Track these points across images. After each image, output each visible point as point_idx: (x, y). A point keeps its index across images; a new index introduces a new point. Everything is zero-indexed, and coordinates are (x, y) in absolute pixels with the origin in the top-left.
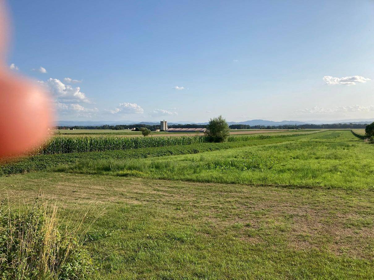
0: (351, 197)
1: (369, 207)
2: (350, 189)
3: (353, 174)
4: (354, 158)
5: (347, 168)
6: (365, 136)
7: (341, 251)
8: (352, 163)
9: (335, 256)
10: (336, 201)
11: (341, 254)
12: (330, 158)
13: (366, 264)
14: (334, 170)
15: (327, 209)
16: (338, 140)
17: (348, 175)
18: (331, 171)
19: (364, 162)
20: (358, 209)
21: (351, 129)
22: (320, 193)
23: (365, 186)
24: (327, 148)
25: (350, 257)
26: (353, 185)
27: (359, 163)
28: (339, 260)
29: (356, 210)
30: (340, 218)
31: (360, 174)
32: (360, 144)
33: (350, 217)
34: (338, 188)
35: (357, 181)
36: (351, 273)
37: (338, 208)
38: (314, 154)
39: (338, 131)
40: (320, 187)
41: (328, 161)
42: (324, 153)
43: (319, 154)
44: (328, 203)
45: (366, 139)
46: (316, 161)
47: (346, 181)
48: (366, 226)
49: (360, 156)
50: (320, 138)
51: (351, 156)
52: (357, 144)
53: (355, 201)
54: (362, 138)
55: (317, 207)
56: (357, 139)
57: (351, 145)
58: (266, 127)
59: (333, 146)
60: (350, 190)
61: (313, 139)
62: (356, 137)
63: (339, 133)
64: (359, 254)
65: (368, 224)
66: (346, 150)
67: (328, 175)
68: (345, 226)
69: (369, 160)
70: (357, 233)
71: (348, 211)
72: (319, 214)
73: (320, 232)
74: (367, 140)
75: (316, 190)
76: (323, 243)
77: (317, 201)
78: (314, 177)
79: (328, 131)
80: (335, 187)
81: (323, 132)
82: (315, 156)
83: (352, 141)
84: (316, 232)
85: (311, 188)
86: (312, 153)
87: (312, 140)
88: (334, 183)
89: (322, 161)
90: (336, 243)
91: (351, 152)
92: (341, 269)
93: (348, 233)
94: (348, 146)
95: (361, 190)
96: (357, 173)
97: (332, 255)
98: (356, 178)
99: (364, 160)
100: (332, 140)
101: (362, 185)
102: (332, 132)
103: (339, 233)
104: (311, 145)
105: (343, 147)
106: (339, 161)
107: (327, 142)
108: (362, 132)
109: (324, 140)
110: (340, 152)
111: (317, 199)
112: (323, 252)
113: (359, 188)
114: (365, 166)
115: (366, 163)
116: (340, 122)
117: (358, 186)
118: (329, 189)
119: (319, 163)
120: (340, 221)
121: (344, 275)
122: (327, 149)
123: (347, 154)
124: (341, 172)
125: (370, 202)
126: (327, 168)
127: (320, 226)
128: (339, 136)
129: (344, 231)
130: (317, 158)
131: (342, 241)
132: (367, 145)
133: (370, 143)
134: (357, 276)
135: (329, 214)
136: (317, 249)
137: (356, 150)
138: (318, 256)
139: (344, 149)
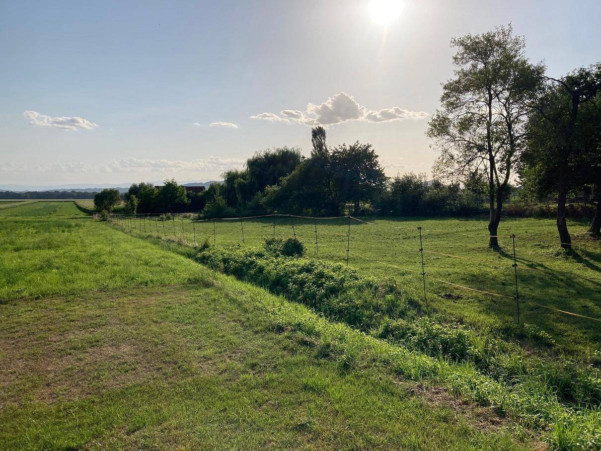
0: (72, 305)
1: (99, 316)
2: (72, 293)
3: (77, 270)
4: (79, 244)
5: (68, 260)
6: (94, 211)
7: (55, 396)
8: (75, 252)
9: (47, 406)
10: (49, 317)
11: (55, 401)
12: (40, 248)
13: (93, 402)
14: (47, 266)
15: (33, 333)
16: (54, 218)
17: (69, 273)
18: (41, 268)
19: (93, 249)
20: (83, 322)
21: (74, 200)
22: (22, 307)
23: (93, 285)
24: (34, 231)
25: (69, 401)
26: (76, 286)
27: (85, 251)
28: (51, 412)
29: (80, 324)
30: (55, 342)
31: (87, 268)
32: (88, 223)
33: (72, 337)
34: (53, 294)
35: (81, 279)
36: (71, 424)
37: (52, 327)
38: (12, 243)
39: (54, 203)
40: (22, 298)
41: (36, 252)
42: (29, 240)
43: (20, 242)
44: (36, 323)
45: (95, 214)
46: (17, 254)
47: (65, 282)
48: (93, 346)
49: (86, 241)
50: (23, 215)
51: (74, 242)
52: (83, 223)
53: (78, 310)
54: (89, 213)
55: (17, 334)
56: (83, 215)
57: (73, 224)
59: (46, 227)
60: (71, 296)
61: (11, 218)
62: (82, 213)
63: (55, 207)
64: (83, 391)
65: (98, 341)
66: (66, 234)
67: (37, 276)
68: (62, 353)
69: (99, 246)
70: (81, 360)
71: (68, 328)
72: (19, 344)
73: (20, 374)
74: (96, 217)
75: (15, 305)
76: (26, 391)
77: (17, 323)
78: (11, 282)
79: (32, 203)
80: (48, 294)
81: (27, 204)
82: (14, 246)
83: (76, 218)
84: (14, 377)
85: (6, 303)
86: (8, 241)
87: (8, 219)
88: (45, 286)
89: (26, 254)
90: (48, 385)
91: (73, 235)
92: (54, 424)
93: (68, 362)
94: (70, 226)
95: (87, 293)
96: (82, 267)
97: (40, 406)
98: (81, 275)
99: (93, 246)
100: (44, 218)
101: (88, 285)
102: (44, 204)
103: (55, 366)
104: (6, 228)
105: (61, 228)
106: (55, 251)
107: (34, 222)
108: (90, 204)
109: (30, 219)
110: (59, 236)
111: (16, 320)
112: (25, 407)
113: (85, 290)
114: (93, 255)
115: (95, 250)
116: (57, 189)
117: (83, 287)
118: (36, 299)
119: (20, 258)
120: (55, 346)
121: (59, 432)
122: (36, 233)
123: (67, 239)
124: (58, 268)
125: (100, 308)
126: (35, 265)
127: (21, 364)
128: (55, 211)
129: (62, 361)
130: (17, 250)
131: (57, 379)
132: (96, 224)
133: (101, 221)
134: (80, 426)
135: (37, 341)
136: (16, 405)
137: (81, 232)
138: (16, 416)
139: (63, 231)
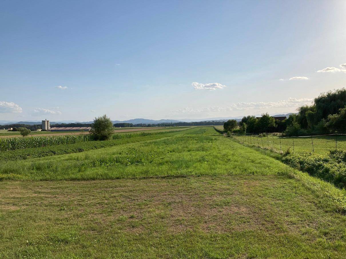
0: (215, 181)
1: (228, 189)
2: (215, 175)
3: (216, 163)
4: (216, 149)
5: (212, 157)
6: (224, 132)
7: (209, 229)
8: (215, 154)
9: (205, 233)
10: (204, 186)
11: (209, 231)
12: (199, 150)
13: (228, 236)
14: (202, 160)
15: (198, 194)
16: (204, 135)
17: (213, 164)
18: (200, 161)
19: (224, 152)
20: (221, 191)
21: (214, 126)
22: (192, 180)
23: (225, 172)
24: (196, 142)
25: (216, 233)
26: (216, 172)
27: (220, 153)
28: (208, 237)
29: (219, 192)
30: (208, 200)
31: (221, 162)
32: (221, 138)
33: (215, 198)
34: (206, 175)
35: (219, 168)
36: (217, 246)
37: (206, 192)
38: (187, 147)
39: (204, 127)
40: (192, 175)
41: (197, 152)
42: (194, 146)
43: (190, 147)
44: (199, 189)
45: (224, 133)
46: (189, 153)
47: (211, 169)
48: (226, 205)
49: (220, 148)
50: (191, 133)
51: (214, 148)
52: (218, 138)
53: (218, 184)
54: (221, 133)
55: (190, 193)
56: (218, 134)
57: (214, 139)
58: (147, 125)
59: (201, 140)
60: (214, 177)
61: (186, 135)
62: (217, 132)
63: (205, 129)
64: (222, 229)
65: (229, 203)
66: (210, 143)
67: (198, 164)
68: (211, 207)
69: (227, 151)
70: (220, 212)
71: (213, 194)
72: (191, 199)
73: (193, 214)
74: (225, 135)
75: (189, 178)
76: (196, 224)
77: (190, 188)
78: (187, 167)
79: (196, 127)
80: (203, 175)
81: (192, 129)
82: (188, 149)
83: (214, 135)
84: (190, 215)
85: (185, 177)
86: (185, 146)
87: (185, 136)
88: (202, 171)
89: (193, 153)
90: (206, 222)
91: (214, 144)
92: (210, 244)
93: (214, 212)
94: (212, 140)
95: (222, 176)
96: (219, 161)
97: (202, 233)
98: (219, 166)
99: (224, 150)
100: (200, 135)
101: (222, 172)
102: (200, 128)
103: (209, 213)
104: (184, 140)
105: (208, 141)
106: (206, 152)
107: (196, 137)
108: (221, 128)
109: (194, 135)
110: (207, 145)
111: (190, 186)
112: (195, 231)
113: (221, 174)
114: (224, 155)
115: (225, 153)
116: (205, 120)
117: (220, 172)
118: (199, 176)
119: (190, 155)
120: (208, 203)
121: (212, 249)
122: (197, 143)
123: (211, 146)
124: (207, 161)
125: (229, 184)
126: (197, 159)
127: (193, 209)
128: (205, 132)
129: (211, 211)
130: (189, 151)
131: (210, 220)
132: (225, 139)
133: (227, 137)
134: (222, 248)
135: (199, 198)
136: (191, 230)
137: (218, 143)
138: (192, 236)
139: (209, 142)
